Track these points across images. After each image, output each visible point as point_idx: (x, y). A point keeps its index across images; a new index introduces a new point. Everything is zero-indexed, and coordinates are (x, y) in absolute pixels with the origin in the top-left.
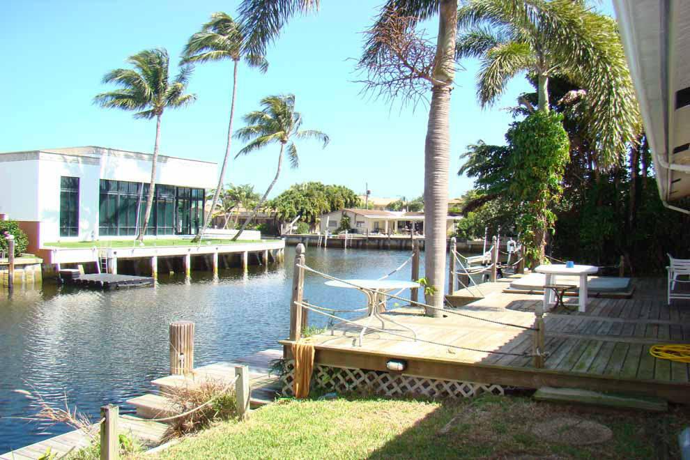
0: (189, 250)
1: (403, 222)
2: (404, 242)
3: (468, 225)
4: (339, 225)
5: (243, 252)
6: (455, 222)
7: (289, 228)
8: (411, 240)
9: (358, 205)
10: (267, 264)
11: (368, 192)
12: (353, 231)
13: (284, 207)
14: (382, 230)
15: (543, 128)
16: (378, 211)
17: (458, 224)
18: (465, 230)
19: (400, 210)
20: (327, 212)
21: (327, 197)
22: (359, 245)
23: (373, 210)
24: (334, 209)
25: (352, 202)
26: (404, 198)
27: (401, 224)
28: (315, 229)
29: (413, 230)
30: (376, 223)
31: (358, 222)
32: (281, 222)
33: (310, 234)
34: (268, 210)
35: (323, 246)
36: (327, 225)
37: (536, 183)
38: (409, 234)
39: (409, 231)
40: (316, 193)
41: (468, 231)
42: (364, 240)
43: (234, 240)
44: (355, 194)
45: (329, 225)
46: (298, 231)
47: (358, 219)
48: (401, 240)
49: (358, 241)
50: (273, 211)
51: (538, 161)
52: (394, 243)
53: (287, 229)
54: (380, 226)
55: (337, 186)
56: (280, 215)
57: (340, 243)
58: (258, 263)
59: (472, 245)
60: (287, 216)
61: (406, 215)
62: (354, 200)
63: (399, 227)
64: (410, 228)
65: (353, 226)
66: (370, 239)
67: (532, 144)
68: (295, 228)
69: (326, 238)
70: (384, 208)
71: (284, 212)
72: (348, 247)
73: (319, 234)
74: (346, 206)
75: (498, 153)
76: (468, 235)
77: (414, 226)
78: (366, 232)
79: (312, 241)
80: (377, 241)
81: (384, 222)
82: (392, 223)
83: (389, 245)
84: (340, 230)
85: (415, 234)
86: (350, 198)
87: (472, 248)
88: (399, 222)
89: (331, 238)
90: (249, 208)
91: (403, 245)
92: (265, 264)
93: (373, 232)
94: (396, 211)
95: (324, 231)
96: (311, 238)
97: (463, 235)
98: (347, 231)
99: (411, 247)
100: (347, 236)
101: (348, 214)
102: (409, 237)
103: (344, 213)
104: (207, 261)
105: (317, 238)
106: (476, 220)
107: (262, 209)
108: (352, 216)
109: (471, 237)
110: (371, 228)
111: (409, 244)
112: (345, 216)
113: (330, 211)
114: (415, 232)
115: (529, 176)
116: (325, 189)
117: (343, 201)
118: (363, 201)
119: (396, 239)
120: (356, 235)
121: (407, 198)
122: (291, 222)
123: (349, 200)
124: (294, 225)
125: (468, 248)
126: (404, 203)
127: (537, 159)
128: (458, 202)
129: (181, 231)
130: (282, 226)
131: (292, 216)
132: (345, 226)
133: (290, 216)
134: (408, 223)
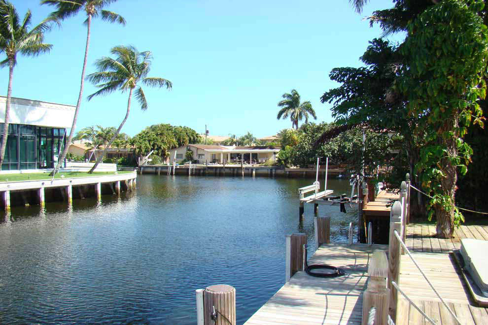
0: (43, 184)
1: (234, 154)
2: (236, 170)
3: (286, 156)
4: (184, 157)
5: (96, 184)
6: (275, 153)
7: (145, 161)
8: (241, 168)
9: (199, 142)
10: (119, 193)
11: (207, 132)
12: (195, 162)
13: (141, 143)
14: (218, 161)
15: (459, 18)
16: (215, 146)
17: (277, 155)
18: (284, 160)
19: (231, 145)
20: (175, 147)
21: (175, 135)
22: (201, 173)
23: (211, 146)
24: (180, 145)
25: (194, 139)
26: (234, 136)
27: (233, 156)
28: (166, 161)
29: (242, 160)
30: (214, 155)
31: (199, 155)
32: (139, 155)
33: (161, 165)
34: (129, 147)
35: (172, 174)
36: (175, 157)
37: (452, 101)
38: (239, 163)
39: (239, 161)
40: (165, 132)
41: (286, 161)
42: (204, 169)
43: (91, 172)
44: (197, 133)
45: (177, 157)
46: (152, 163)
47: (199, 152)
48: (234, 168)
49: (199, 170)
50: (132, 147)
51: (454, 68)
52: (227, 171)
53: (144, 161)
54: (217, 158)
55: (183, 127)
56: (137, 150)
57: (186, 171)
58: (111, 193)
59: (289, 172)
60: (143, 150)
61: (236, 149)
62: (196, 138)
63: (232, 158)
64: (240, 158)
65: (195, 157)
66: (209, 168)
67: (444, 41)
68: (150, 160)
69: (174, 168)
70: (219, 144)
71: (140, 148)
72: (192, 175)
73: (169, 165)
74: (190, 142)
75: (354, 77)
76: (286, 164)
77: (243, 157)
78: (206, 163)
79: (164, 170)
80: (214, 170)
81: (220, 154)
82: (226, 155)
83: (224, 172)
84: (185, 161)
85: (244, 164)
86: (193, 136)
87: (289, 175)
88: (231, 154)
89: (178, 167)
90: (114, 145)
91: (235, 172)
92: (117, 193)
93: (211, 163)
94: (228, 146)
95: (172, 162)
96: (162, 168)
97: (282, 164)
98: (190, 162)
99: (241, 174)
100: (191, 166)
101: (191, 149)
102: (240, 166)
103: (188, 148)
104: (63, 193)
105: (167, 168)
106: (292, 152)
107: (124, 145)
108: (194, 150)
109: (288, 165)
110: (209, 159)
111: (240, 171)
112: (189, 150)
113: (178, 146)
114: (244, 161)
115: (441, 90)
116: (173, 129)
117: (187, 138)
118: (203, 138)
119: (230, 168)
120: (198, 165)
121: (236, 136)
122: (147, 155)
123: (192, 138)
124: (149, 158)
125: (286, 174)
126: (235, 140)
127: (451, 65)
128: (275, 138)
129: (45, 165)
130: (139, 158)
131: (147, 152)
132: (189, 158)
133: (145, 151)
134: (238, 155)
